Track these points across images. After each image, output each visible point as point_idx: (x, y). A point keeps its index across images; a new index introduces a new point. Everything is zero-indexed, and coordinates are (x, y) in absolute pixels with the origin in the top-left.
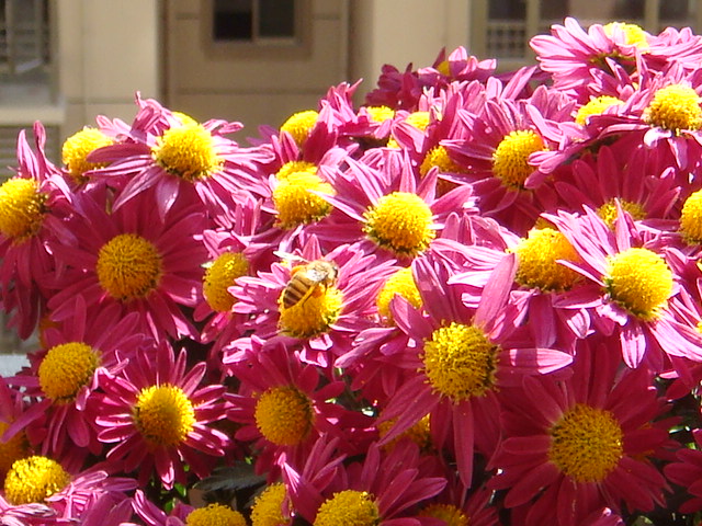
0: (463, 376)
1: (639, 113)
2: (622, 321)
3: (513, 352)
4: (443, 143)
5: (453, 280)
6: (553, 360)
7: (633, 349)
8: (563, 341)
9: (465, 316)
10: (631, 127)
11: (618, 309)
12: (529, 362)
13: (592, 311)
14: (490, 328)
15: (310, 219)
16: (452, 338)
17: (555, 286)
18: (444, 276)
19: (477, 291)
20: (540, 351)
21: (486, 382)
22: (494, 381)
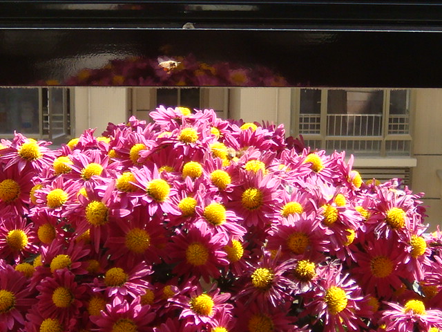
0: (97, 217)
1: (176, 137)
2: (150, 201)
3: (113, 210)
4: (114, 148)
5: (97, 188)
6: (125, 213)
7: (152, 210)
8: (130, 207)
9: (99, 199)
10: (171, 142)
11: (149, 198)
12: (117, 213)
13: (140, 199)
14: (106, 203)
15: (65, 173)
16: (94, 206)
17: (130, 190)
18: (94, 186)
19: (104, 191)
20: (121, 210)
21: (105, 220)
22: (107, 219)
